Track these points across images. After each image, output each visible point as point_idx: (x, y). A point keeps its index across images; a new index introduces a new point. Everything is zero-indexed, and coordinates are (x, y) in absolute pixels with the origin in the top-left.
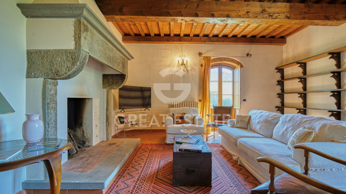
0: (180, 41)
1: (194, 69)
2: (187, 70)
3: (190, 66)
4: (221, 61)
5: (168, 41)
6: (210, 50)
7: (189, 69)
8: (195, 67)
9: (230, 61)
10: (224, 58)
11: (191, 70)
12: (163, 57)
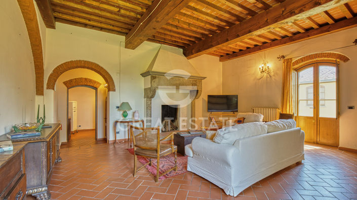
0: (260, 49)
1: (277, 74)
2: (270, 76)
3: (273, 72)
4: (312, 58)
5: (250, 52)
6: (296, 50)
7: (272, 74)
8: (278, 72)
9: (325, 57)
10: (317, 54)
11: (274, 75)
12: (249, 67)
